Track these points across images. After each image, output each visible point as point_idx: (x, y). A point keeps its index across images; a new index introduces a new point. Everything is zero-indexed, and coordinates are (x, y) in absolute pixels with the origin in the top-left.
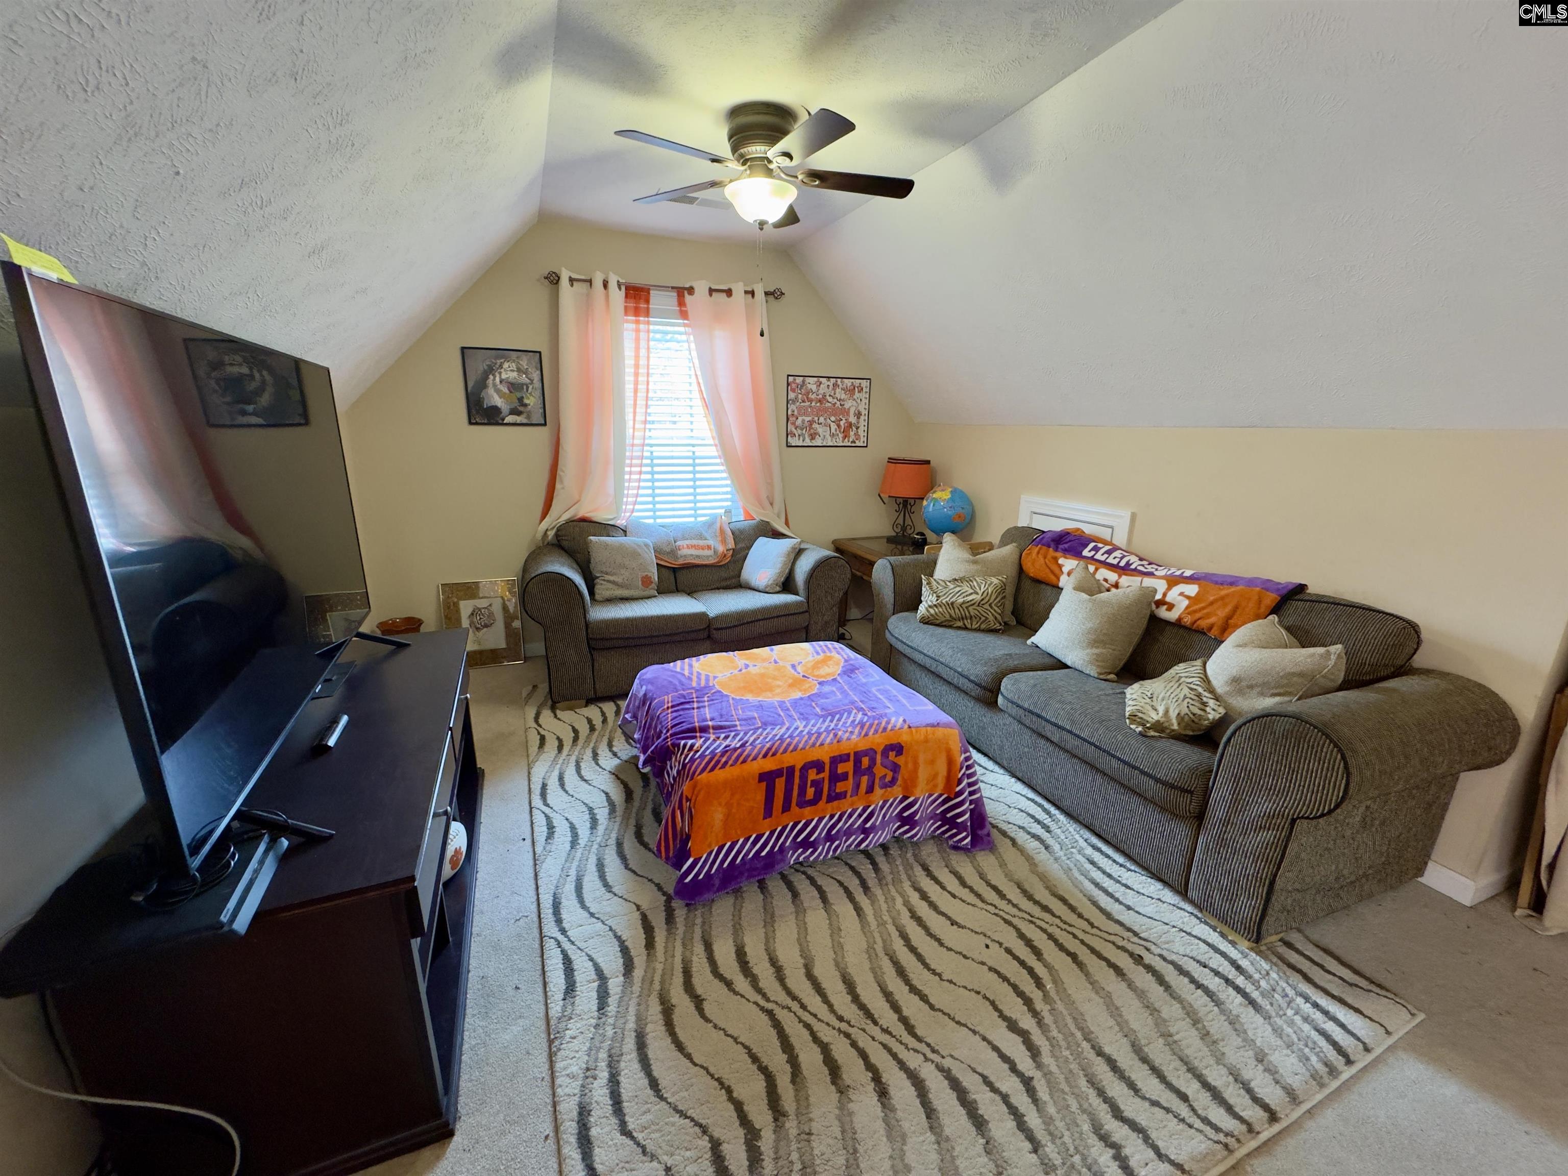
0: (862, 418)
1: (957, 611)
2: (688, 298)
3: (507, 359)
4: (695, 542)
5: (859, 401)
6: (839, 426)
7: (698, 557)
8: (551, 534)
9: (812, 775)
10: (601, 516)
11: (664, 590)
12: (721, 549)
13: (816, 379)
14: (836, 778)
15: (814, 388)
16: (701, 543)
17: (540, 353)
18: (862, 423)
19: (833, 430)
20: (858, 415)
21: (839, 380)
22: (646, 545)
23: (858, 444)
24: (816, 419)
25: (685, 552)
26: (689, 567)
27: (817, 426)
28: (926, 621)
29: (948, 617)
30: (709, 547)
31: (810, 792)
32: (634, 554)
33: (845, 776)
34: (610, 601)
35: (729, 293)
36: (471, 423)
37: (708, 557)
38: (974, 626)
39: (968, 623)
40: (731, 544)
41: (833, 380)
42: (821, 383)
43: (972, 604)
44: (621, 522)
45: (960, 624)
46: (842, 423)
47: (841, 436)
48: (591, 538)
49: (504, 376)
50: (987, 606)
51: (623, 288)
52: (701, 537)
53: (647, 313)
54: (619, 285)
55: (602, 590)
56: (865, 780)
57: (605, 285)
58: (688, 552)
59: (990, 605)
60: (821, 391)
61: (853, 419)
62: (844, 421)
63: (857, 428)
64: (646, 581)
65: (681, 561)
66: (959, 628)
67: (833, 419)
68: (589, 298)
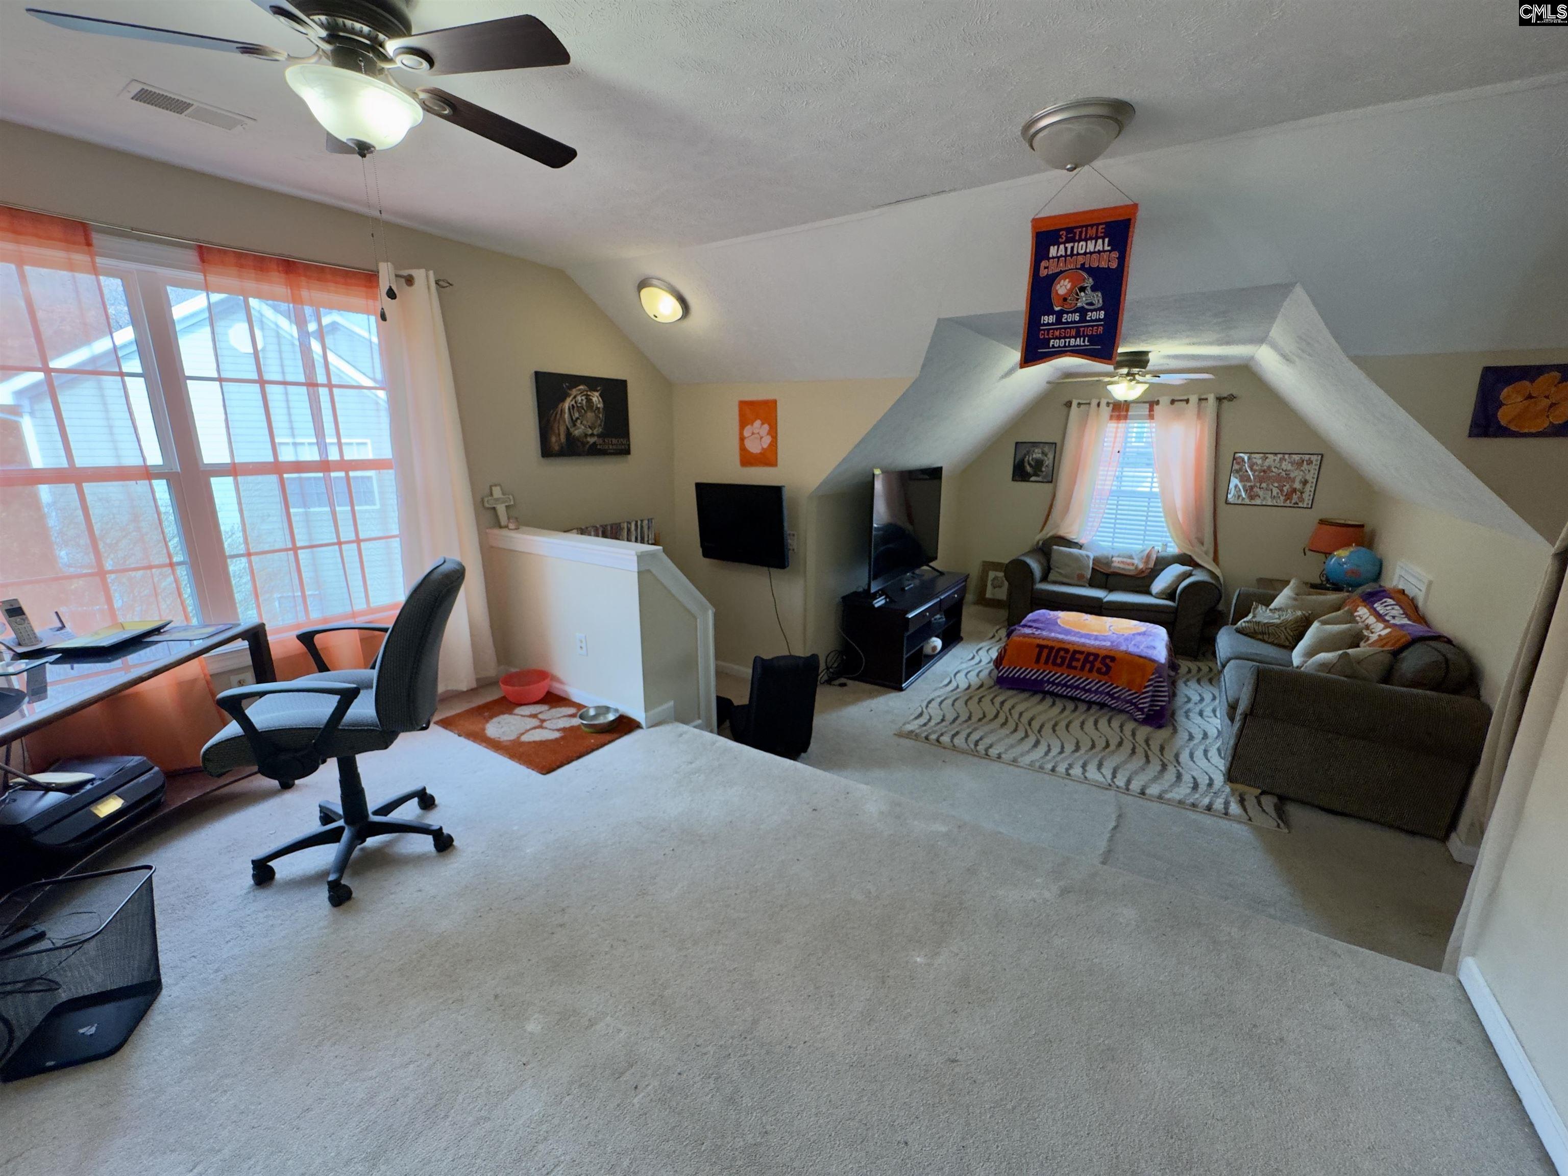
0: (1308, 486)
1: (1260, 627)
2: (1156, 407)
3: (1037, 447)
4: (1125, 560)
5: (1307, 472)
6: (1282, 491)
7: (1123, 569)
8: (1041, 543)
9: (1062, 653)
10: (1072, 536)
11: (1092, 584)
12: (1141, 566)
13: (1262, 455)
14: (1073, 658)
15: (1259, 462)
16: (1129, 561)
17: (1056, 444)
18: (1309, 488)
19: (1275, 493)
20: (1305, 482)
21: (1287, 456)
22: (1088, 557)
23: (1300, 505)
24: (1258, 485)
25: (1115, 564)
26: (1115, 574)
27: (1258, 490)
28: (1239, 631)
29: (1253, 631)
30: (1133, 564)
31: (1059, 661)
32: (1077, 559)
33: (1078, 660)
34: (1055, 583)
35: (1187, 401)
36: (1013, 480)
37: (1130, 570)
38: (1270, 640)
39: (1266, 637)
40: (1151, 565)
41: (1280, 456)
42: (1267, 458)
43: (1273, 625)
44: (1082, 541)
45: (1260, 637)
46: (1285, 489)
47: (1282, 498)
48: (1055, 547)
49: (1034, 456)
50: (1283, 629)
51: (1111, 406)
52: (1131, 557)
53: (1126, 418)
54: (1108, 404)
55: (1052, 577)
56: (1088, 666)
57: (1099, 405)
58: (1118, 563)
59: (1285, 628)
60: (1267, 463)
61: (1297, 485)
62: (1288, 486)
63: (1302, 493)
64: (1081, 576)
65: (1112, 570)
66: (1260, 640)
67: (1276, 485)
68: (1088, 411)
